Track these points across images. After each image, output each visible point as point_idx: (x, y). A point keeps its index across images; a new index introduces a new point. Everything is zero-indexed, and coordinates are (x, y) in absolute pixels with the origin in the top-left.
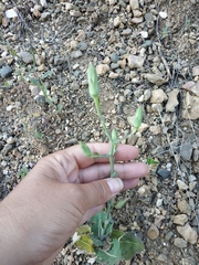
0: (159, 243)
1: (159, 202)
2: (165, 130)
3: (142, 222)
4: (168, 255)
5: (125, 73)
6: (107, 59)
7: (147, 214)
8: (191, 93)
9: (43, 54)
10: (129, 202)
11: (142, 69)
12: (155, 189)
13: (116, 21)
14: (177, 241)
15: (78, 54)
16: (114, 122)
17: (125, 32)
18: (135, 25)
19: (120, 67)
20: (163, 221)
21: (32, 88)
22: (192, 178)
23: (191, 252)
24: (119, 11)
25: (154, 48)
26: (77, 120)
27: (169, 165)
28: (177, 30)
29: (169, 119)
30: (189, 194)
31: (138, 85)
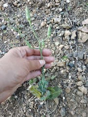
0: (71, 94)
1: (70, 77)
2: (71, 47)
3: (63, 86)
4: (75, 99)
5: (53, 25)
6: (45, 20)
7: (65, 82)
8: (82, 32)
9: (19, 20)
10: (57, 77)
11: (60, 23)
12: (68, 71)
13: (49, 5)
14: (79, 93)
15: (33, 19)
16: (49, 45)
17: (52, 9)
18: (56, 6)
19: (51, 23)
20: (72, 85)
21: (14, 33)
22: (84, 67)
23: (85, 97)
24: (50, 1)
25: (65, 15)
26: (33, 45)
27: (74, 62)
28: (74, 7)
29: (72, 42)
30: (83, 73)
31: (59, 30)
